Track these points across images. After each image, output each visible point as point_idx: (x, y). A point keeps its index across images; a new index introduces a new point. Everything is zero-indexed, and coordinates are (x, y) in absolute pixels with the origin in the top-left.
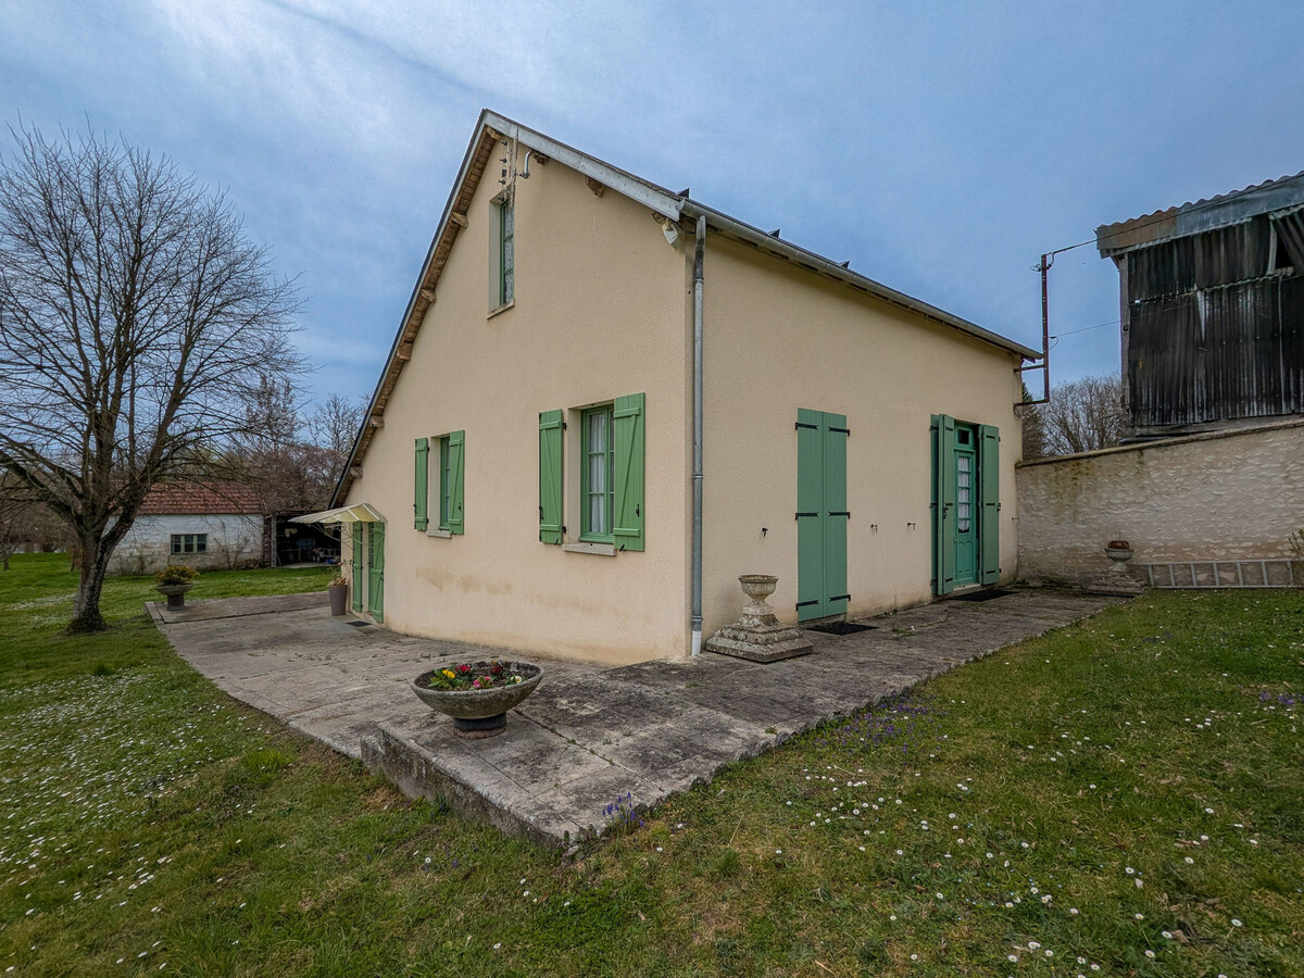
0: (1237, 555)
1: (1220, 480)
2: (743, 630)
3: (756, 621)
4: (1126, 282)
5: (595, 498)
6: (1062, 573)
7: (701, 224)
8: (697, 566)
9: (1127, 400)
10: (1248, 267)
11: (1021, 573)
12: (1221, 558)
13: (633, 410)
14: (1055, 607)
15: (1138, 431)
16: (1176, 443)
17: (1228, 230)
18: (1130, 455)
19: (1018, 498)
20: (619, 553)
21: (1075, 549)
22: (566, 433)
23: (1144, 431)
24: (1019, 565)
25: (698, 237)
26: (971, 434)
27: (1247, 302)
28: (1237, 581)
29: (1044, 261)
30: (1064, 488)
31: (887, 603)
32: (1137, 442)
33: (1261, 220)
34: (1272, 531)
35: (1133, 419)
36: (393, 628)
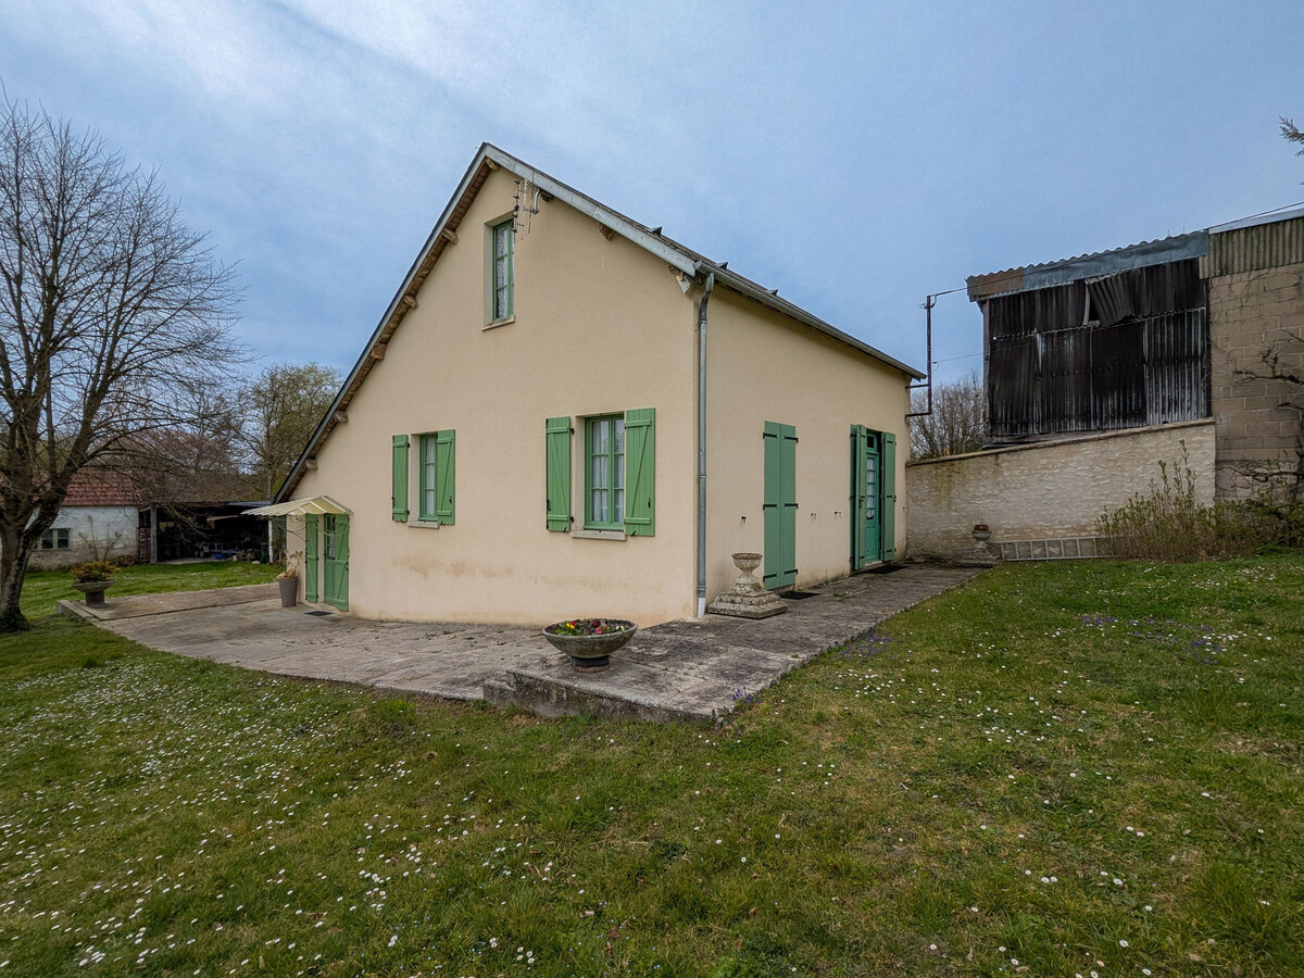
0: (1061, 534)
1: (1050, 478)
2: (737, 595)
3: (748, 588)
4: (987, 322)
5: (597, 493)
6: (940, 551)
7: (711, 280)
8: (702, 547)
9: (988, 416)
10: (1071, 319)
11: (909, 552)
12: (1050, 536)
13: (647, 421)
14: (940, 576)
15: (995, 440)
16: (1021, 450)
17: (1057, 288)
18: (989, 458)
19: (907, 492)
20: (630, 538)
21: (950, 531)
22: (574, 438)
23: (999, 439)
24: (907, 546)
25: (707, 289)
26: (876, 439)
27: (1070, 344)
28: (1060, 554)
29: (929, 301)
30: (942, 483)
31: (821, 576)
32: (994, 448)
33: (1080, 283)
34: (1083, 517)
35: (991, 430)
36: (362, 615)
